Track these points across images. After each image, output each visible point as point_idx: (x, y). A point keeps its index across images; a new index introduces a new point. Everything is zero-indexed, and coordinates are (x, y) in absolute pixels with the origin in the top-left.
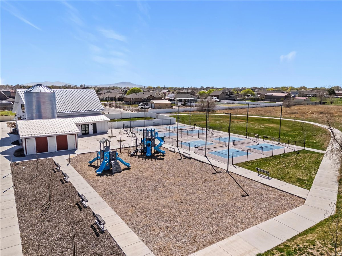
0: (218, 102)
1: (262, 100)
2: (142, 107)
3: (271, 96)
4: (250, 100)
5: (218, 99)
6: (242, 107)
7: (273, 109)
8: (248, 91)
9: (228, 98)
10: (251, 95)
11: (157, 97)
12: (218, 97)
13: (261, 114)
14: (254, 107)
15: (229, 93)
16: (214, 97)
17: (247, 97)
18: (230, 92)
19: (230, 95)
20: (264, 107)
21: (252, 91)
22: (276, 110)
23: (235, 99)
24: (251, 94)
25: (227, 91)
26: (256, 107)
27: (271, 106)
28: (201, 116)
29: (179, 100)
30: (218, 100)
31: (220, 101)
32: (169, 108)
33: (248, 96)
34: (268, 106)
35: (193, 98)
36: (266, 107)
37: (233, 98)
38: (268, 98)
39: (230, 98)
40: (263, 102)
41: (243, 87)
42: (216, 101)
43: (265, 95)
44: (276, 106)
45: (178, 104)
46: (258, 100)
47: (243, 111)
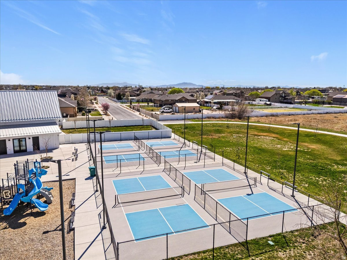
0: (268, 105)
1: (329, 103)
2: (163, 111)
3: (341, 98)
4: (313, 103)
5: (269, 101)
6: (290, 114)
7: (335, 117)
8: (314, 92)
9: (282, 101)
10: (316, 97)
11: (190, 99)
12: (269, 99)
13: (310, 126)
14: (308, 114)
15: (283, 94)
16: (265, 99)
17: (311, 100)
18: (285, 93)
19: (285, 96)
20: (325, 114)
21: (319, 92)
22: (339, 118)
23: (292, 102)
24: (318, 95)
25: (281, 92)
26: (312, 114)
27: (336, 112)
28: (220, 126)
29: (218, 102)
30: (268, 103)
31: (270, 105)
32: (196, 112)
33: (313, 98)
34: (330, 112)
35: (237, 100)
36: (327, 113)
37: (289, 101)
38: (337, 102)
39: (285, 101)
40: (329, 106)
41: (316, 87)
42: (266, 104)
43: (334, 97)
44: (342, 113)
45: (214, 108)
46: (323, 103)
47: (287, 119)
